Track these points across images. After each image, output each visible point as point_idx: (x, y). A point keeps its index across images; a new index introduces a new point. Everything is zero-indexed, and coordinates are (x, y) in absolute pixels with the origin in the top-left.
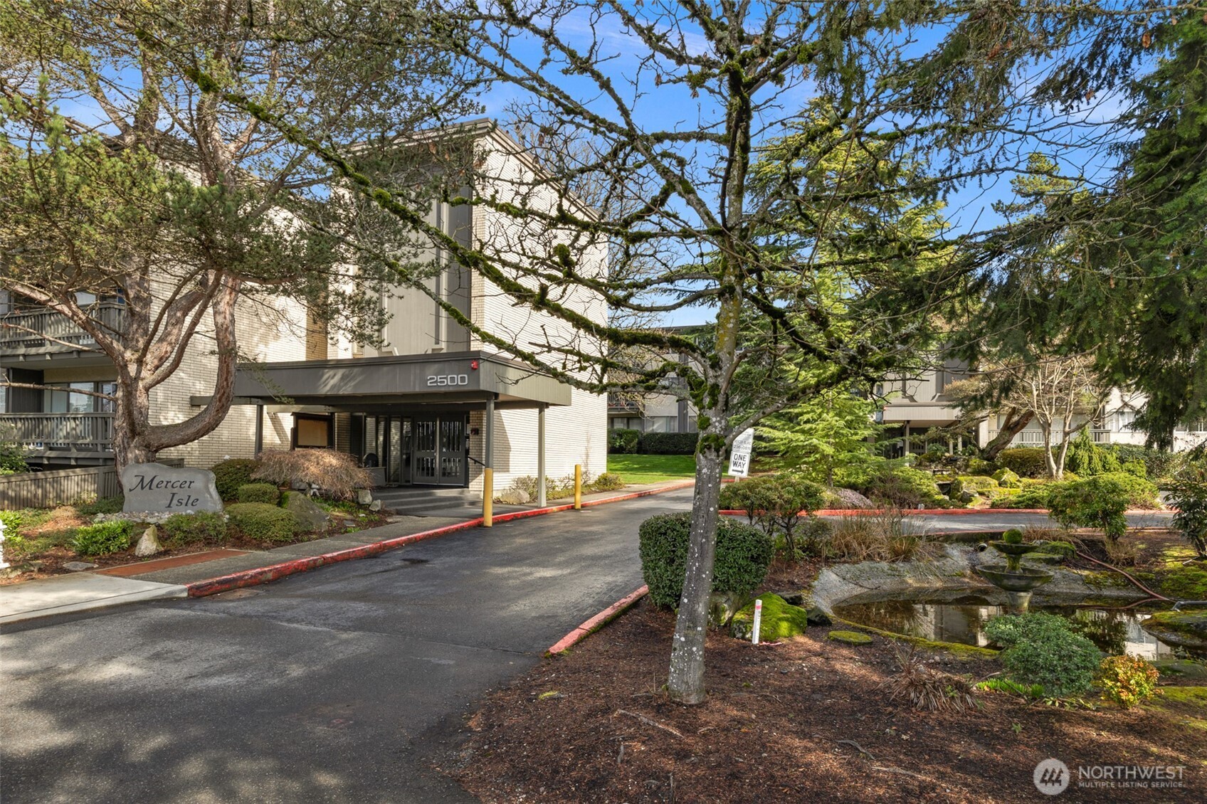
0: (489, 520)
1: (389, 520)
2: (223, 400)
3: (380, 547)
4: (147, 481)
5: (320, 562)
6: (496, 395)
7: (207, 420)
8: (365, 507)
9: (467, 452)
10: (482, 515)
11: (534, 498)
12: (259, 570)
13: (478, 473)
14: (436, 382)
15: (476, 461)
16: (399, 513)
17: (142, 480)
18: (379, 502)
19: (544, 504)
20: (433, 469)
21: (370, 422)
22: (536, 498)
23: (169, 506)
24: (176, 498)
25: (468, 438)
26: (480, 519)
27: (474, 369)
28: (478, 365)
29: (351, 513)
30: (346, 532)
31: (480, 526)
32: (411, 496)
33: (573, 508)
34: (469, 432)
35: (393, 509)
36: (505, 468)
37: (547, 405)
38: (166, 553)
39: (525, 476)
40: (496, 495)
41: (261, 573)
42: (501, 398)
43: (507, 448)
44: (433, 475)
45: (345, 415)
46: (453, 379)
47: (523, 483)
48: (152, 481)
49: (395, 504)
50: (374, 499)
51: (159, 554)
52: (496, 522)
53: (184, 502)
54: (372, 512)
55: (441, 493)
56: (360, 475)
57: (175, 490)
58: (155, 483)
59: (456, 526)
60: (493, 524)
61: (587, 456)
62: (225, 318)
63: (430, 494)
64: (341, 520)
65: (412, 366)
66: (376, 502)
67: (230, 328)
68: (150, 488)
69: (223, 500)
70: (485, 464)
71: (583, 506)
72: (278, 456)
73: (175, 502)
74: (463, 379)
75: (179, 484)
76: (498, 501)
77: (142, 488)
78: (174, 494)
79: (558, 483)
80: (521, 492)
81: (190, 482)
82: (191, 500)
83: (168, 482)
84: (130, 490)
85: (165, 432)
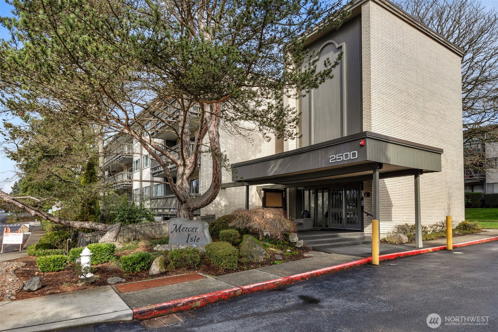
0: (376, 259)
1: (305, 255)
3: (288, 281)
4: (178, 227)
5: (239, 292)
6: (380, 165)
8: (292, 245)
9: (362, 208)
10: (370, 254)
11: (413, 239)
12: (190, 299)
13: (370, 222)
14: (335, 159)
15: (368, 214)
16: (314, 249)
17: (176, 227)
18: (302, 241)
19: (421, 245)
20: (341, 219)
21: (307, 193)
22: (414, 239)
23: (187, 242)
24: (190, 237)
25: (362, 199)
26: (369, 258)
27: (362, 146)
28: (365, 142)
29: (281, 249)
30: (274, 264)
31: (370, 263)
32: (324, 237)
33: (445, 249)
34: (363, 195)
35: (310, 246)
36: (389, 218)
37: (421, 172)
38: (165, 274)
39: (404, 223)
40: (382, 237)
41: (192, 302)
42: (384, 169)
43: (390, 205)
44: (341, 222)
45: (293, 189)
46: (347, 156)
47: (402, 229)
48: (180, 227)
49: (312, 243)
50: (299, 240)
51: (161, 274)
52: (382, 261)
53: (193, 239)
54: (296, 248)
55: (343, 235)
56: (288, 224)
57: (190, 233)
58: (181, 229)
59: (350, 264)
60: (380, 262)
61: (449, 209)
62: (213, 134)
63: (336, 236)
64: (274, 254)
65: (320, 151)
66: (300, 242)
67: (216, 140)
68: (179, 232)
69: (213, 239)
70: (373, 216)
71: (454, 247)
72: (241, 213)
73: (189, 239)
74: (354, 155)
75: (190, 229)
76: (383, 242)
77: (176, 231)
78: (189, 235)
79: (429, 229)
80: (402, 235)
81: (196, 228)
82: (197, 239)
83: (186, 228)
84: (172, 232)
85: (195, 201)
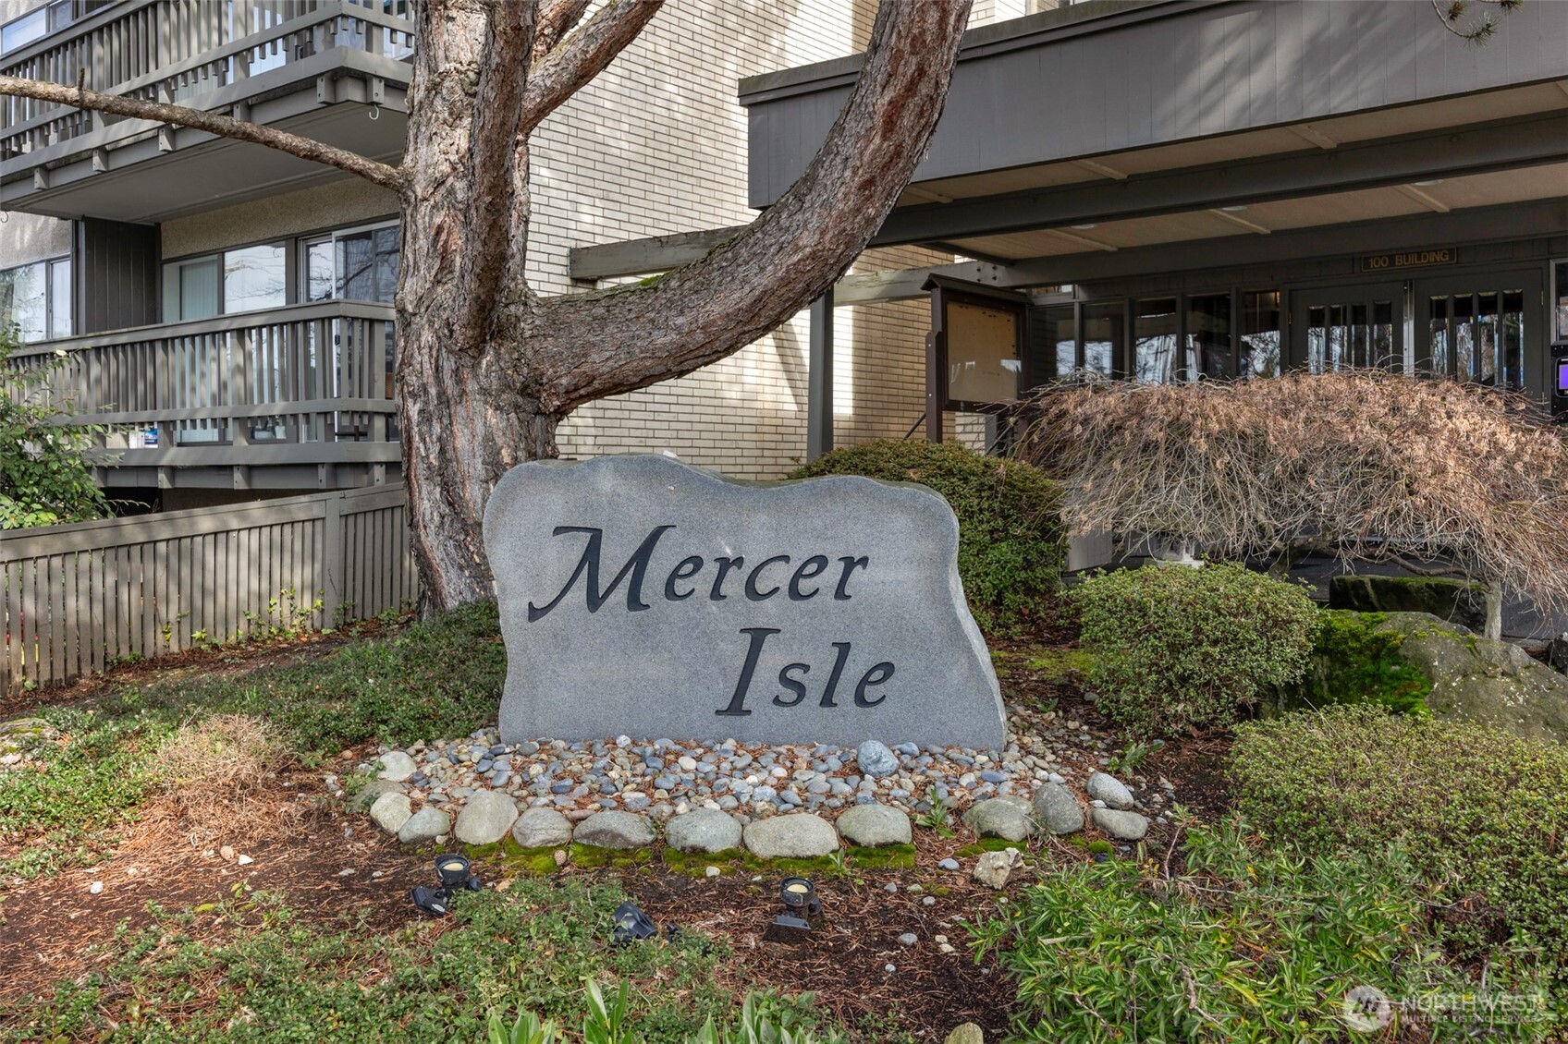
2: (907, 120)
4: (614, 556)
7: (808, 240)
17: (591, 556)
23: (736, 707)
24: (772, 660)
48: (641, 558)
53: (815, 681)
57: (767, 612)
58: (657, 570)
68: (634, 602)
73: (764, 684)
75: (779, 576)
77: (594, 601)
78: (758, 637)
81: (850, 563)
82: (855, 669)
83: (725, 564)
84: (534, 613)
85: (602, 322)
